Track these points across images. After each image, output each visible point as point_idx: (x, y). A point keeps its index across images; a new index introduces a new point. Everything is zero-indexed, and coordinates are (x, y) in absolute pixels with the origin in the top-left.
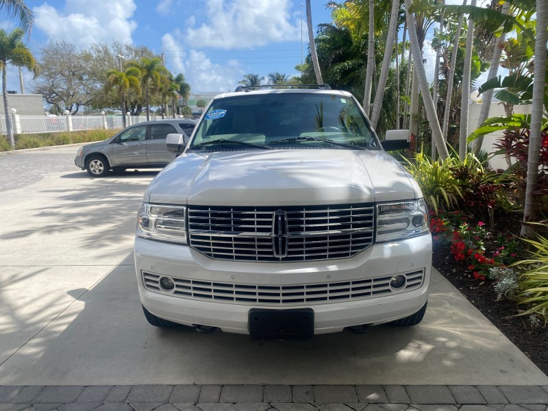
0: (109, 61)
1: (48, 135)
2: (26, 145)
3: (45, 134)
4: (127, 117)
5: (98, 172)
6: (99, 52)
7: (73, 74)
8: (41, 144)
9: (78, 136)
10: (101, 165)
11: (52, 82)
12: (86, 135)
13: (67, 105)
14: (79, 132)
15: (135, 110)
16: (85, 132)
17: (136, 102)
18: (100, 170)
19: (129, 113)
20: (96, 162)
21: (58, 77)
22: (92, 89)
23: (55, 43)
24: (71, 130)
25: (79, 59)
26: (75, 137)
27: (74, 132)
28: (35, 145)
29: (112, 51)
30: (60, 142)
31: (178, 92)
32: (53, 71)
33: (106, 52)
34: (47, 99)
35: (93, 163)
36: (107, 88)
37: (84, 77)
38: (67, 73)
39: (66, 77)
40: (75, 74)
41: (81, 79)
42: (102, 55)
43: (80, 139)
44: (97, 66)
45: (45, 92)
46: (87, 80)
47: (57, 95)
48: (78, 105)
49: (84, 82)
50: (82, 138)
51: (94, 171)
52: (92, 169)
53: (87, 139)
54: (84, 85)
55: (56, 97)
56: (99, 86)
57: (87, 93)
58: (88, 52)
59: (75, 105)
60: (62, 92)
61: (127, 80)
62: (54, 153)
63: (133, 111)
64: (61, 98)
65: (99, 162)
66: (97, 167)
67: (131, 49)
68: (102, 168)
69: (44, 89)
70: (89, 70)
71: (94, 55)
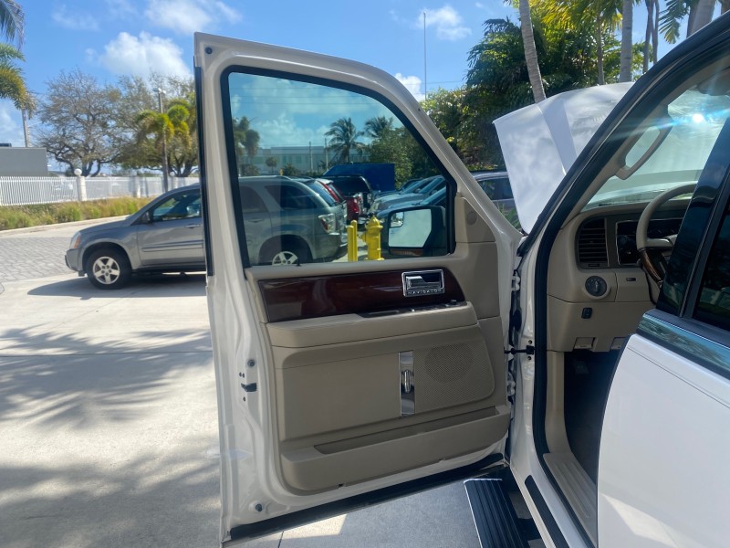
0: (144, 101)
1: (47, 206)
2: (6, 223)
3: (41, 206)
4: (169, 179)
5: (108, 281)
6: (130, 87)
7: (94, 119)
8: (32, 221)
9: (94, 209)
10: (114, 267)
11: (64, 130)
12: (106, 207)
13: (85, 163)
14: (95, 202)
15: (182, 170)
16: (104, 202)
17: (183, 158)
18: (113, 277)
19: (173, 174)
20: (105, 261)
21: (72, 124)
22: (120, 140)
23: (67, 74)
24: (85, 199)
25: (102, 97)
26: (88, 210)
27: (88, 202)
28: (22, 224)
29: (149, 87)
30: (64, 217)
31: (243, 143)
32: (64, 115)
33: (141, 88)
34: (57, 155)
35: (99, 262)
36: (141, 137)
37: (108, 123)
38: (84, 117)
39: (83, 122)
40: (97, 119)
41: (104, 125)
42: (135, 91)
43: (97, 214)
44: (127, 108)
45: (54, 146)
46: (114, 127)
47: (71, 149)
48: (99, 162)
49: (109, 131)
50: (99, 211)
51: (103, 278)
52: (98, 274)
53: (109, 213)
54: (109, 135)
55: (70, 152)
56: (130, 135)
57: (114, 146)
58: (115, 88)
59: (95, 163)
60: (76, 145)
61: (171, 125)
62: (50, 236)
63: (179, 171)
64: (76, 154)
65: (111, 261)
66: (106, 270)
67: (176, 82)
68: (116, 272)
69: (53, 141)
70: (116, 112)
71: (124, 93)
